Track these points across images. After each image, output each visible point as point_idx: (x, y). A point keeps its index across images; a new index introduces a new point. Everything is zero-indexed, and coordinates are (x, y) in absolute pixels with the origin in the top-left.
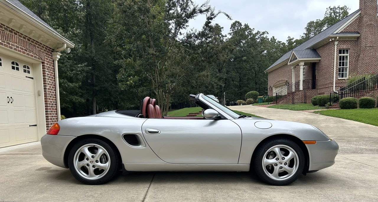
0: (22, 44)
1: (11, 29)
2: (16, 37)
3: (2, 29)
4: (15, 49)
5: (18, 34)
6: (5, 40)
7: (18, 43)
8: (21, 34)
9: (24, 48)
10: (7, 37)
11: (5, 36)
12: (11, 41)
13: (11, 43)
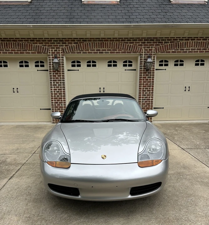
0: (199, 45)
1: (188, 37)
2: (192, 42)
3: (176, 41)
4: (190, 52)
5: (196, 39)
6: (178, 48)
7: (194, 46)
8: (200, 37)
9: (202, 48)
10: (181, 45)
11: (178, 45)
12: (185, 47)
13: (185, 49)
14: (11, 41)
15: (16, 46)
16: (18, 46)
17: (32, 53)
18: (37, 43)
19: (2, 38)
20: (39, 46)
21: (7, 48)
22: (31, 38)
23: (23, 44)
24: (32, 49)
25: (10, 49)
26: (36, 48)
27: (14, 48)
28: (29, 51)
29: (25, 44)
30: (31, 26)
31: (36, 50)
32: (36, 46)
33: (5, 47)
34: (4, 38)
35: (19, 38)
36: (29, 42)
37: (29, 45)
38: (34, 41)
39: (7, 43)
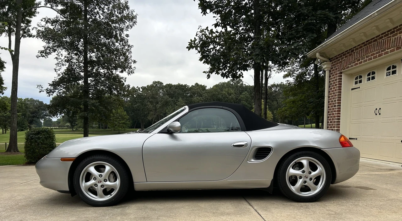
14: (371, 42)
15: (375, 47)
16: (377, 47)
17: (391, 51)
18: (397, 34)
19: (365, 41)
20: (398, 38)
21: (367, 54)
22: (391, 30)
23: (381, 42)
24: (389, 47)
25: (370, 54)
26: (395, 41)
27: (373, 51)
28: (388, 49)
29: (384, 41)
30: (376, 14)
31: (394, 46)
32: (395, 38)
33: (365, 54)
34: (366, 42)
35: (380, 35)
36: (389, 36)
37: (388, 40)
38: (394, 32)
39: (367, 47)
